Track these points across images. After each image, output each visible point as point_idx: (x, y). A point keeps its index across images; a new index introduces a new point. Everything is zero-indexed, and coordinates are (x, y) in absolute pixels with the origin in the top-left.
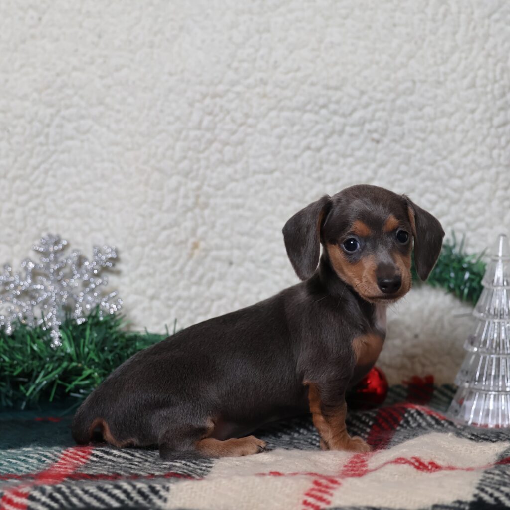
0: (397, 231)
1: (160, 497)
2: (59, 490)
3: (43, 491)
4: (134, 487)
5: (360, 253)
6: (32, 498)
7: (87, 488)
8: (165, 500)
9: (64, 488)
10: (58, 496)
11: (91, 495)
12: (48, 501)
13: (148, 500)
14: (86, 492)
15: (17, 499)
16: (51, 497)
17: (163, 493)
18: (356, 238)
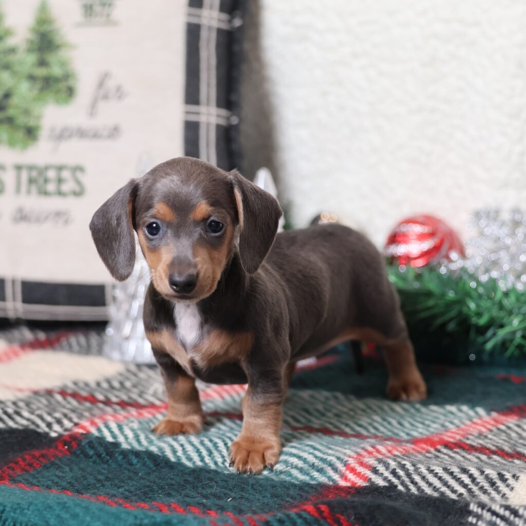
0: (209, 221)
1: (508, 486)
2: (403, 467)
3: (387, 466)
4: (482, 472)
5: (161, 239)
6: (375, 471)
7: (433, 468)
8: (512, 489)
9: (409, 466)
10: (401, 473)
11: (436, 475)
12: (391, 477)
13: (494, 487)
14: (431, 471)
15: (360, 469)
16: (394, 473)
17: (511, 481)
18: (159, 222)
